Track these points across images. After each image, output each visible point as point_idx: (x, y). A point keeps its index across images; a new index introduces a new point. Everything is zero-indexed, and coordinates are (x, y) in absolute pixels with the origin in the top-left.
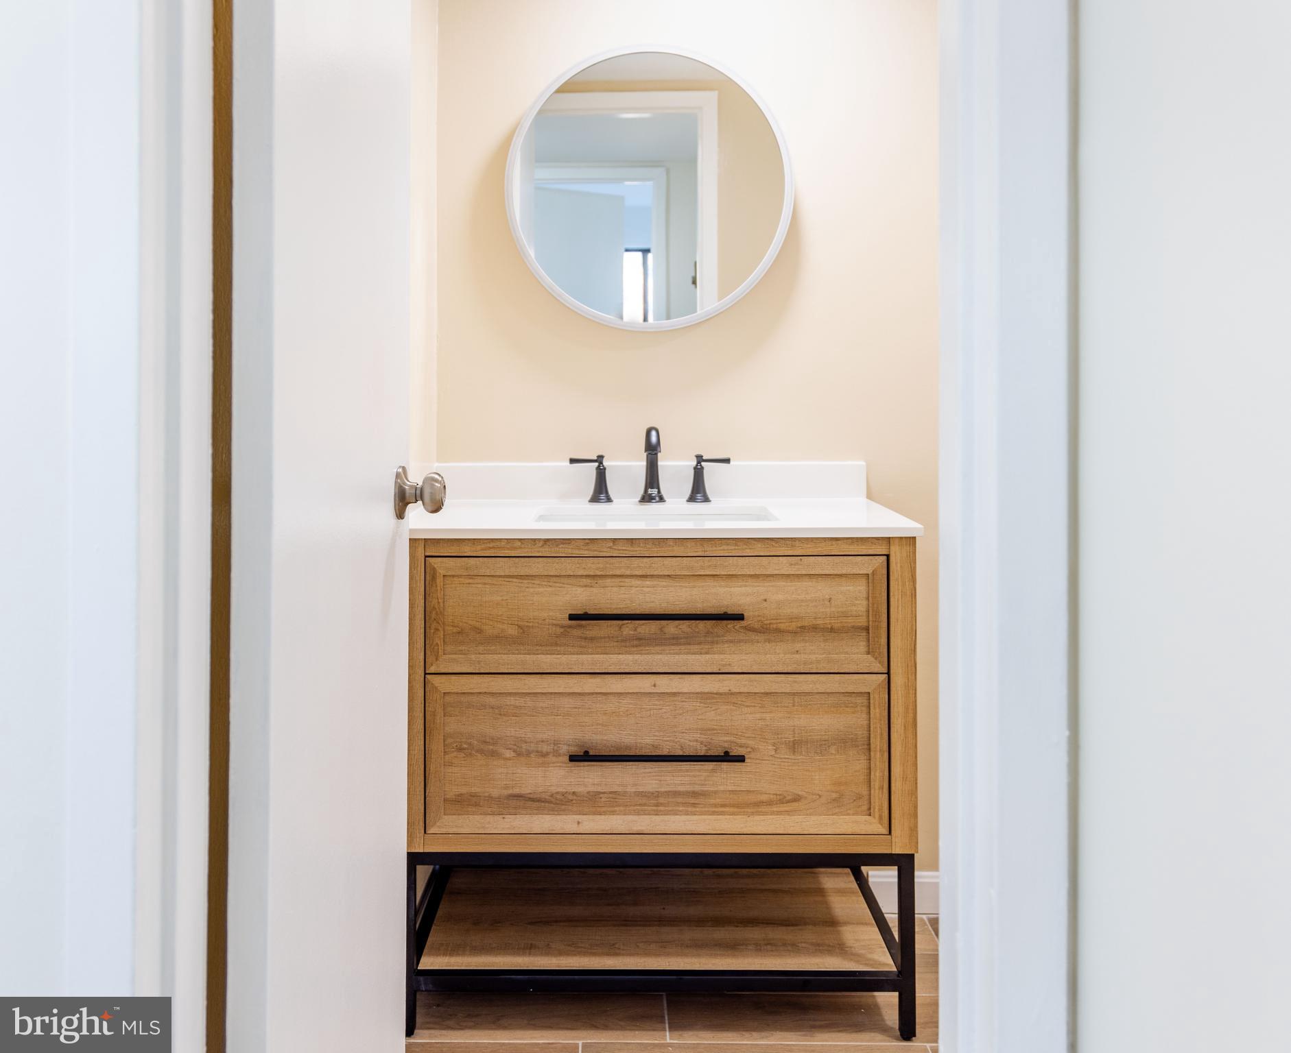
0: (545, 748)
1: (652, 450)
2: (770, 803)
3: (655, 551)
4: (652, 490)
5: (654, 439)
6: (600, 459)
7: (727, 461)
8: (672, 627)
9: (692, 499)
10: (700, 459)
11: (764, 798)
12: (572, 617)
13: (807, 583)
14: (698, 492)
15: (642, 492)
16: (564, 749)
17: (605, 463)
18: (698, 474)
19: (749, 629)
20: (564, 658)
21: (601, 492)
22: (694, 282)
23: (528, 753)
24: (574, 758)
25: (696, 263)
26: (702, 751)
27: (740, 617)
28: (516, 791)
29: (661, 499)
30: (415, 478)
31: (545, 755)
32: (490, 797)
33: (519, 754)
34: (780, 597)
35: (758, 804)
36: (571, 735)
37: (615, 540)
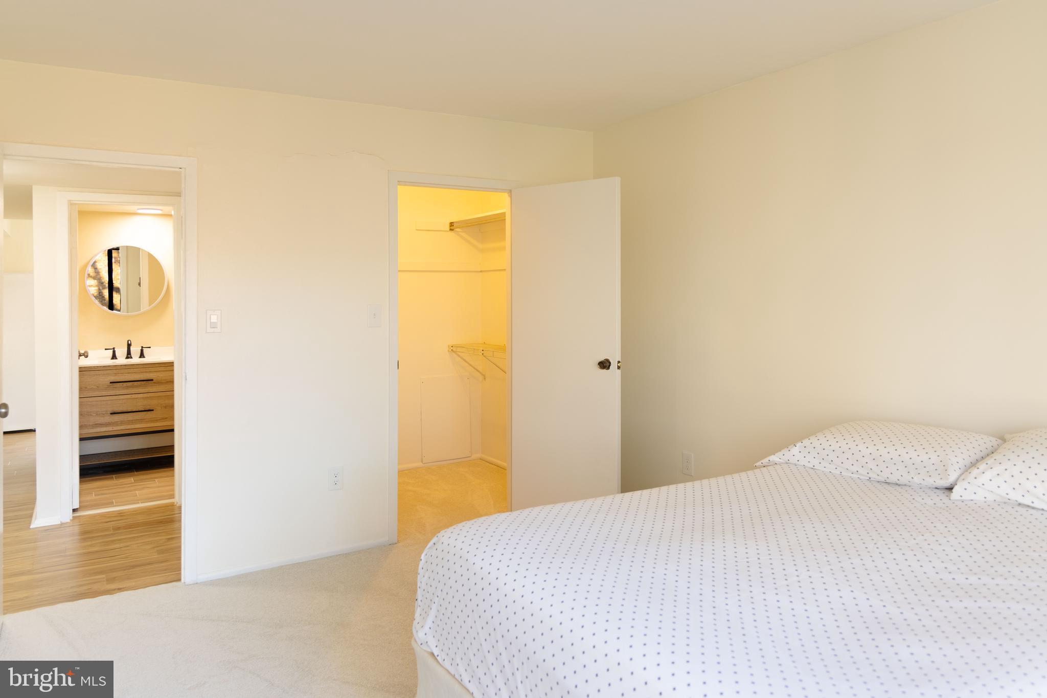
0: (104, 413)
1: (129, 346)
2: (160, 420)
3: (131, 367)
4: (129, 356)
5: (130, 343)
6: (114, 348)
7: (150, 347)
8: (135, 383)
9: (140, 357)
10: (142, 347)
11: (158, 419)
12: (111, 383)
13: (167, 372)
14: (142, 355)
15: (126, 356)
16: (109, 412)
17: (115, 349)
18: (142, 351)
19: (154, 383)
20: (109, 392)
21: (114, 357)
22: (139, 284)
23: (100, 414)
24: (111, 414)
25: (140, 278)
26: (143, 410)
27: (152, 380)
28: (97, 423)
29: (131, 358)
30: (82, 352)
31: (103, 414)
32: (90, 425)
33: (97, 415)
34: (162, 375)
35: (157, 420)
36: (111, 410)
37: (121, 365)
